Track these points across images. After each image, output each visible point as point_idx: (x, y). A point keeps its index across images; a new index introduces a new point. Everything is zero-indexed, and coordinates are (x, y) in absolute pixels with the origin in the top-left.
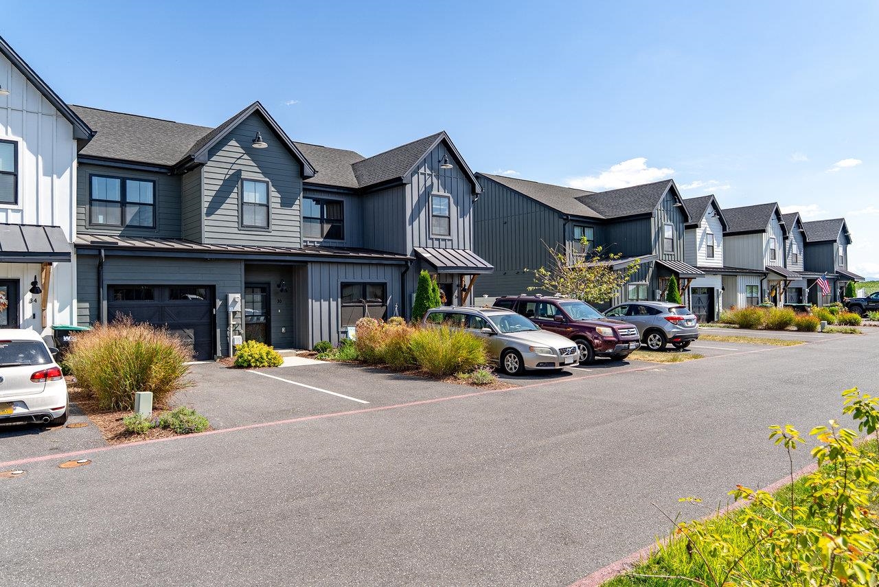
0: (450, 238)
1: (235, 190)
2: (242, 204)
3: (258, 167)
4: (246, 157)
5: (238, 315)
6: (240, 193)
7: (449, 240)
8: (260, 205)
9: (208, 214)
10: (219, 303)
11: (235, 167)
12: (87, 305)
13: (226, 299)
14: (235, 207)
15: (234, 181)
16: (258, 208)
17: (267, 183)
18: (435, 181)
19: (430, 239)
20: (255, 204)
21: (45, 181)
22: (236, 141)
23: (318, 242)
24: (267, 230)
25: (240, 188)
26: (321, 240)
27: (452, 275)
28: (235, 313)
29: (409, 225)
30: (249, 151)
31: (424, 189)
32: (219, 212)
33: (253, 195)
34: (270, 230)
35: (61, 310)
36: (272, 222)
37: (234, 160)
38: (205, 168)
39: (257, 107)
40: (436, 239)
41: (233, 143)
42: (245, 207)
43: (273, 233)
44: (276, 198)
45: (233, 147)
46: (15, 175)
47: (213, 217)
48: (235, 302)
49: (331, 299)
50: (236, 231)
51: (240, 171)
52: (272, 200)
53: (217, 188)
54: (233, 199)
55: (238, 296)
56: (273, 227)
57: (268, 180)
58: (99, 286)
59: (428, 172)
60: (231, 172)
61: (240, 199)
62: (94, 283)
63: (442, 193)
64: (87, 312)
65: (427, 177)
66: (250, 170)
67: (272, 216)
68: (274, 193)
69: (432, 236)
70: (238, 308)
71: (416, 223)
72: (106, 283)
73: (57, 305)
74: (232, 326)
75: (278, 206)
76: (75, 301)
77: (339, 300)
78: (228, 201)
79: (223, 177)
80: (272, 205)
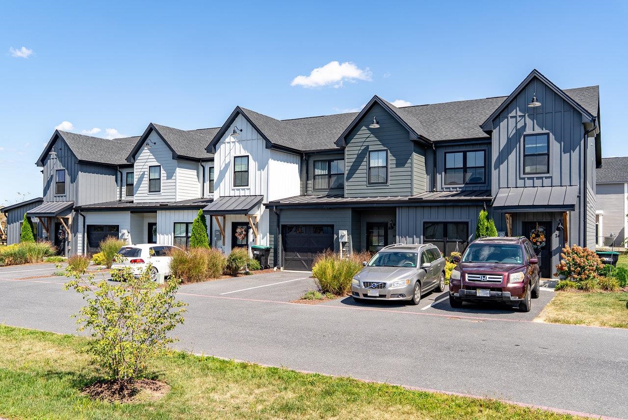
0: (548, 175)
1: (365, 160)
2: (370, 168)
3: (380, 141)
4: (372, 135)
5: (346, 245)
6: (368, 161)
7: (546, 178)
8: (383, 167)
9: (348, 178)
10: (335, 236)
11: (366, 144)
12: (273, 236)
13: (338, 234)
14: (365, 171)
15: (365, 154)
16: (381, 169)
17: (386, 150)
18: (529, 121)
19: (520, 178)
20: (378, 167)
21: (258, 173)
22: (365, 126)
23: (460, 188)
24: (385, 185)
25: (368, 158)
26: (463, 186)
27: (551, 214)
28: (344, 244)
29: (495, 169)
30: (373, 131)
31: (514, 131)
32: (355, 176)
33: (377, 161)
34: (388, 184)
35: (263, 238)
36: (389, 178)
37: (364, 139)
38: (347, 149)
39: (375, 99)
40: (529, 178)
41: (364, 128)
42: (372, 170)
43: (391, 186)
44: (392, 160)
45: (363, 131)
46: (247, 171)
47: (351, 180)
48: (343, 236)
49: (415, 236)
50: (365, 187)
51: (368, 146)
52: (390, 162)
53: (353, 160)
54: (363, 166)
55: (345, 232)
56: (389, 182)
57: (386, 148)
58: (278, 226)
59: (519, 113)
60: (363, 148)
61: (368, 165)
62: (275, 224)
63: (538, 130)
64: (273, 239)
65: (519, 119)
66: (374, 143)
67: (389, 174)
68: (390, 157)
69: (522, 176)
70: (346, 239)
71: (503, 167)
72: (281, 223)
73: (261, 235)
74: (341, 251)
75: (394, 166)
76: (268, 234)
77: (422, 237)
78: (360, 168)
79: (357, 152)
80: (389, 166)
